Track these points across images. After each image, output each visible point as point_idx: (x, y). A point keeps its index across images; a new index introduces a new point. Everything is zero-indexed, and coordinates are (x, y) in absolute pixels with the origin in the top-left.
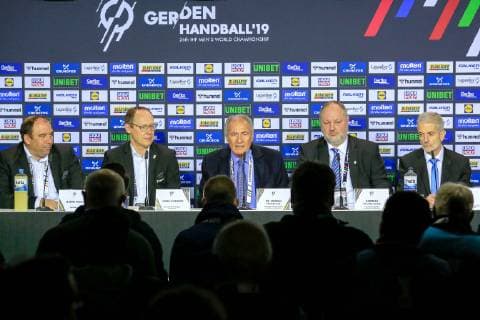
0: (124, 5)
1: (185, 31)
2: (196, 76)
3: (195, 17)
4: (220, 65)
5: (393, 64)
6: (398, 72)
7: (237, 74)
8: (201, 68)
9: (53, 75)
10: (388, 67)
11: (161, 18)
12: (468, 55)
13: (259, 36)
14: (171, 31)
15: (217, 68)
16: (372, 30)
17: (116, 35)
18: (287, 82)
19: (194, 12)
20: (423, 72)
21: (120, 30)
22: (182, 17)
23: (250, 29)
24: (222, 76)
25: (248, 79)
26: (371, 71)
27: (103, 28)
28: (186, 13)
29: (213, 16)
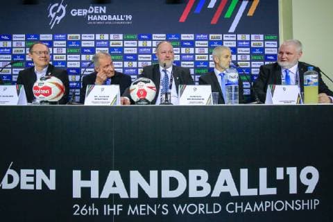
0: (61, 6)
2: (96, 41)
3: (95, 12)
4: (107, 35)
5: (193, 35)
6: (195, 39)
7: (116, 39)
8: (98, 37)
9: (26, 40)
10: (191, 37)
12: (230, 31)
16: (183, 19)
18: (141, 44)
19: (95, 9)
20: (208, 39)
21: (59, 18)
22: (90, 12)
24: (109, 41)
25: (121, 42)
26: (182, 39)
27: (51, 17)
28: (91, 10)
29: (104, 12)
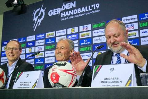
1: (63, 16)
11: (54, 12)
13: (95, 10)
14: (58, 17)
15: (76, 30)
17: (39, 23)
23: (91, 8)
